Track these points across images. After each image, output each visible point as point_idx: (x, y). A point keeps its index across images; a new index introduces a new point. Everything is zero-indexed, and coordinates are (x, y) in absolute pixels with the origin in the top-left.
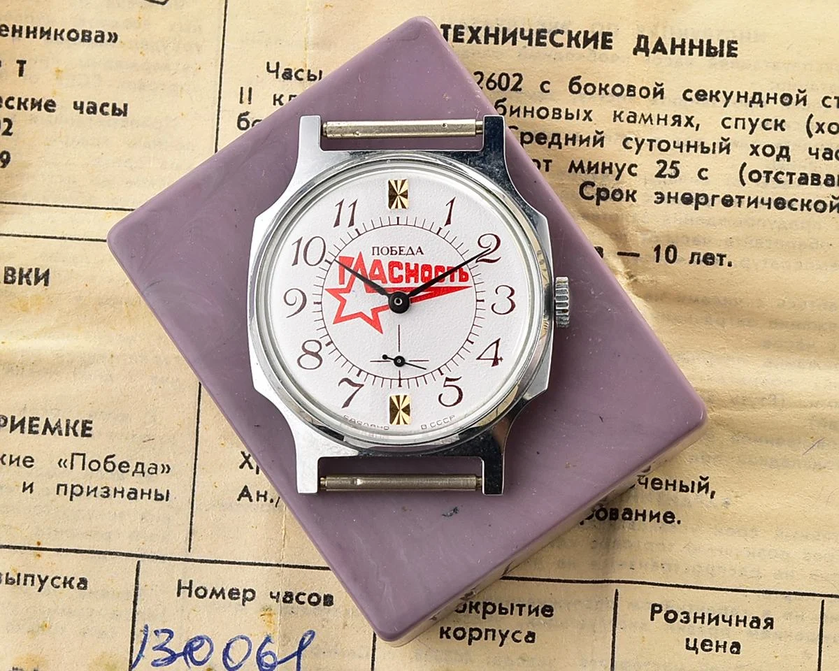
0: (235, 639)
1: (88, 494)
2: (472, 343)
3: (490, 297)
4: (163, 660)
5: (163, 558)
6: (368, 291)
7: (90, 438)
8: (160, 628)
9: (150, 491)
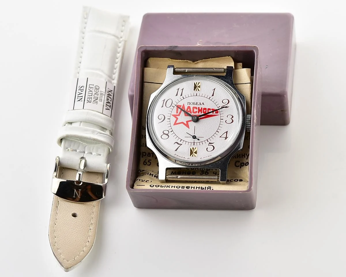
2: (218, 132)
3: (225, 118)
6: (185, 116)
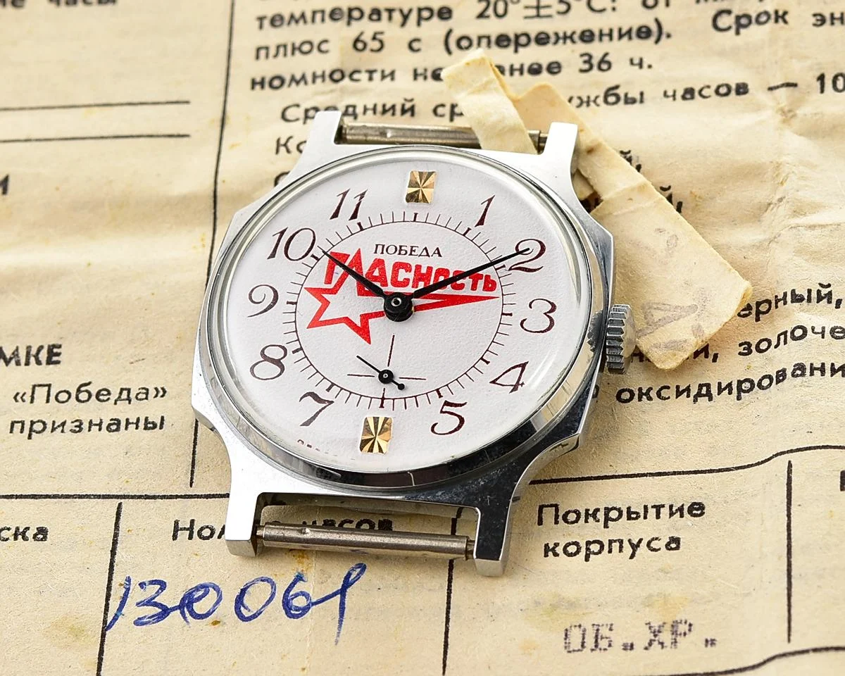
0: (253, 583)
1: (53, 430)
2: (488, 363)
4: (149, 618)
5: (154, 497)
7: (58, 366)
8: (146, 580)
9: (138, 420)
